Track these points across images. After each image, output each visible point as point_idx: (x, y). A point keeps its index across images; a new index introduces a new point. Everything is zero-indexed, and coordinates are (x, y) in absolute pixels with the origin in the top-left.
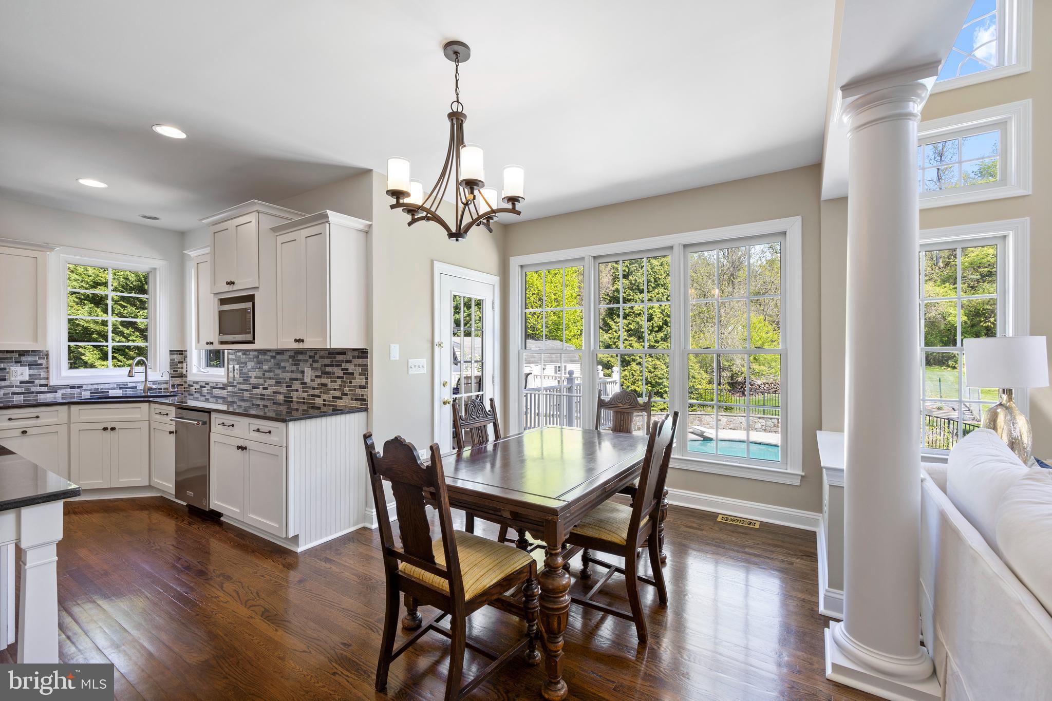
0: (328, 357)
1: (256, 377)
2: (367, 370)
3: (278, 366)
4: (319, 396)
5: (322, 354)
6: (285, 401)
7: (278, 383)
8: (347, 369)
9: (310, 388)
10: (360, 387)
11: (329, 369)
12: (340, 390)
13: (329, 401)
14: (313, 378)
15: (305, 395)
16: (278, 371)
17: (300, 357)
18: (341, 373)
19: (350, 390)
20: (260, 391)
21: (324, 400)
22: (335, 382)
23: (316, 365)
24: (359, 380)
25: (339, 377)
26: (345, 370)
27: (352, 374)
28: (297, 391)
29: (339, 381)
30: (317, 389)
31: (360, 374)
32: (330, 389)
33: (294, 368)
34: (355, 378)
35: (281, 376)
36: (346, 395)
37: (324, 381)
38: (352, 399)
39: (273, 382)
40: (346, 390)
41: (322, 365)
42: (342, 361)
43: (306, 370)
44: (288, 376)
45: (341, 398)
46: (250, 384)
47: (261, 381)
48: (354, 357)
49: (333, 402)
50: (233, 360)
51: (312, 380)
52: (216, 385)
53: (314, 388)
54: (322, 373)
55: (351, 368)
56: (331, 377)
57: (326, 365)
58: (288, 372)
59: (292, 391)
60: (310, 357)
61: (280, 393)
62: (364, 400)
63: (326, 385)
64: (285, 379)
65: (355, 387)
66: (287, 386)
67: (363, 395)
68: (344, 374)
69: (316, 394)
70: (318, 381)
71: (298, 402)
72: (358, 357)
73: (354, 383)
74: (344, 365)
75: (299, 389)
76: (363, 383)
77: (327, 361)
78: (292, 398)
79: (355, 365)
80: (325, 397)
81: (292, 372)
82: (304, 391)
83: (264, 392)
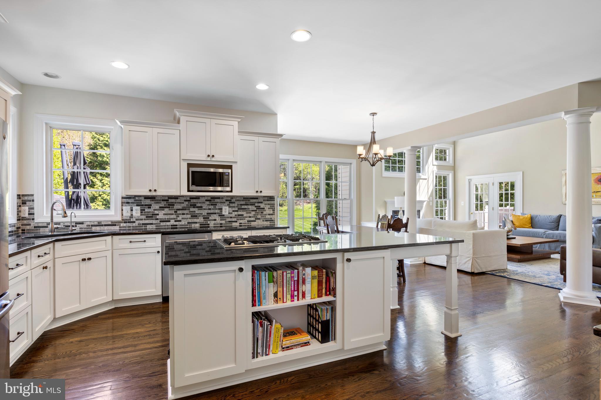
0: (243, 201)
1: (164, 214)
2: (274, 206)
3: (194, 206)
4: (236, 222)
5: (238, 199)
6: (200, 227)
7: (194, 216)
8: (260, 206)
9: (228, 217)
10: (269, 214)
11: (243, 207)
12: (254, 217)
13: (245, 223)
14: (231, 212)
15: (223, 222)
16: (192, 209)
17: (217, 200)
18: (255, 209)
19: (261, 217)
20: (172, 222)
21: (241, 223)
22: (250, 213)
23: (231, 205)
24: (268, 211)
25: (252, 211)
26: (258, 208)
27: (264, 208)
28: (215, 220)
29: (253, 213)
30: (234, 218)
31: (269, 208)
32: (246, 217)
33: (212, 207)
34: (265, 211)
35: (196, 212)
36: (259, 219)
37: (240, 213)
38: (263, 221)
39: (189, 216)
40: (259, 216)
41: (238, 205)
42: (256, 202)
43: (224, 208)
44: (205, 212)
45: (255, 221)
46: (158, 219)
47: (174, 216)
48: (264, 200)
49: (248, 223)
50: (125, 203)
51: (229, 213)
52: (98, 223)
53: (231, 217)
54: (238, 209)
55: (262, 206)
56: (247, 211)
57: (241, 205)
58: (205, 209)
59: (210, 220)
60: (226, 200)
61: (196, 223)
62: (273, 220)
63: (243, 215)
64: (202, 214)
65: (266, 215)
66: (204, 218)
67: (271, 218)
68: (257, 209)
69: (233, 220)
70: (236, 213)
71: (214, 227)
72: (267, 200)
73: (265, 213)
74: (256, 205)
75: (217, 219)
76: (271, 212)
77: (243, 203)
78: (209, 224)
79: (265, 204)
80: (241, 221)
81: (210, 209)
82: (221, 220)
83: (177, 223)
